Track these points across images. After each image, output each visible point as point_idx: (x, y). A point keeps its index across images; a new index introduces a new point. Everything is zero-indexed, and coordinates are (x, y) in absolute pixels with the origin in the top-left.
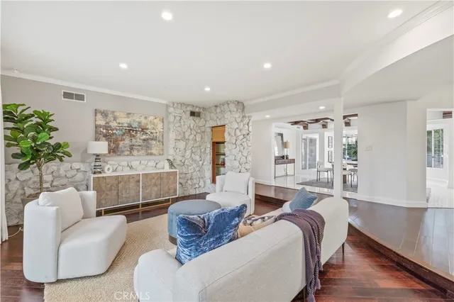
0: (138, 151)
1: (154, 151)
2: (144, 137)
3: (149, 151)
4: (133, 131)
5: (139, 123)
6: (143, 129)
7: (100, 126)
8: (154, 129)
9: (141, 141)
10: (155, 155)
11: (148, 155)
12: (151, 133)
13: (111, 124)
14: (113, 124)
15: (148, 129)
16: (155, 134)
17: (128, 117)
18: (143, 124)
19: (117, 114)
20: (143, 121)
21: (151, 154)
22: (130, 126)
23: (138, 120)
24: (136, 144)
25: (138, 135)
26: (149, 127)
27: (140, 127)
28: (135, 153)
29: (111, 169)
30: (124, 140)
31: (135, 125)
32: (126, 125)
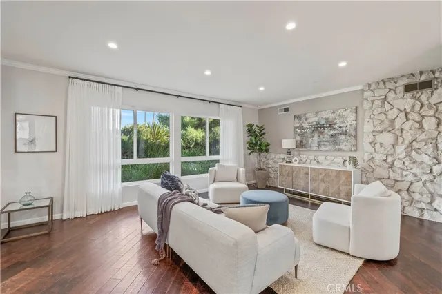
0: (325, 146)
1: (343, 147)
2: (332, 132)
3: (337, 147)
4: (321, 127)
5: (327, 119)
6: (330, 125)
7: (297, 128)
8: (343, 122)
9: (328, 137)
10: (344, 151)
11: (336, 150)
12: (340, 127)
13: (303, 125)
14: (305, 125)
15: (336, 124)
16: (344, 129)
17: (317, 116)
18: (330, 120)
19: (308, 115)
20: (331, 116)
21: (339, 150)
22: (318, 123)
23: (326, 116)
24: (324, 140)
25: (326, 131)
26: (338, 121)
27: (327, 122)
28: (323, 148)
29: (298, 161)
30: (313, 137)
31: (323, 122)
32: (315, 123)
